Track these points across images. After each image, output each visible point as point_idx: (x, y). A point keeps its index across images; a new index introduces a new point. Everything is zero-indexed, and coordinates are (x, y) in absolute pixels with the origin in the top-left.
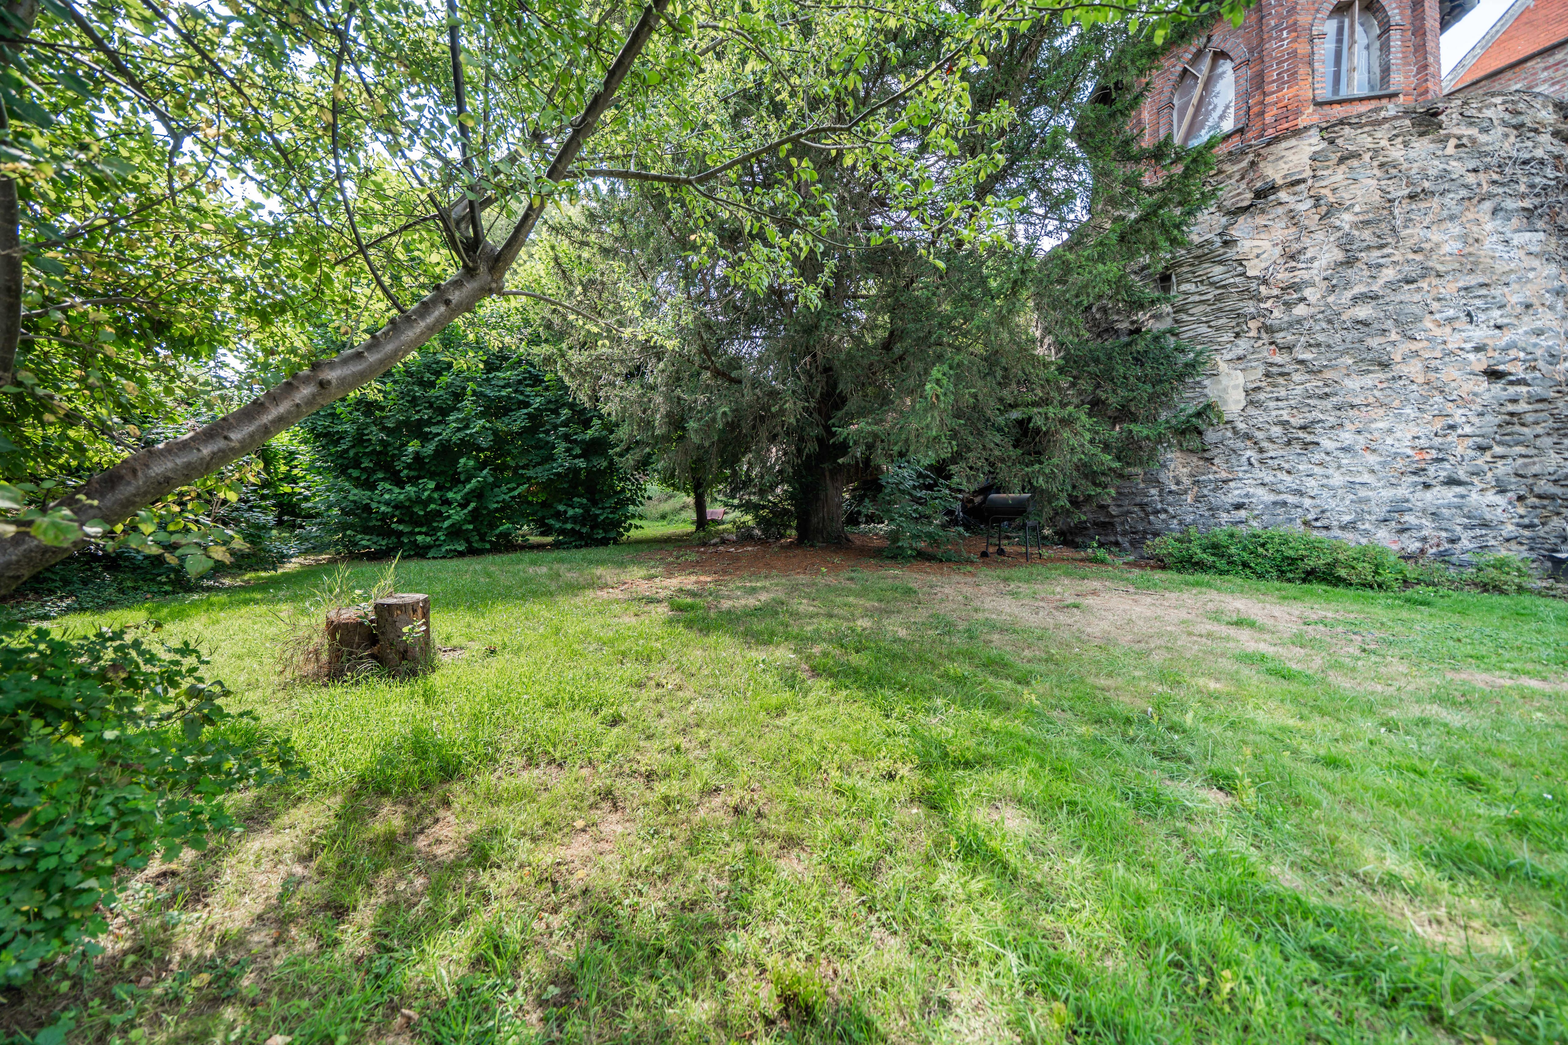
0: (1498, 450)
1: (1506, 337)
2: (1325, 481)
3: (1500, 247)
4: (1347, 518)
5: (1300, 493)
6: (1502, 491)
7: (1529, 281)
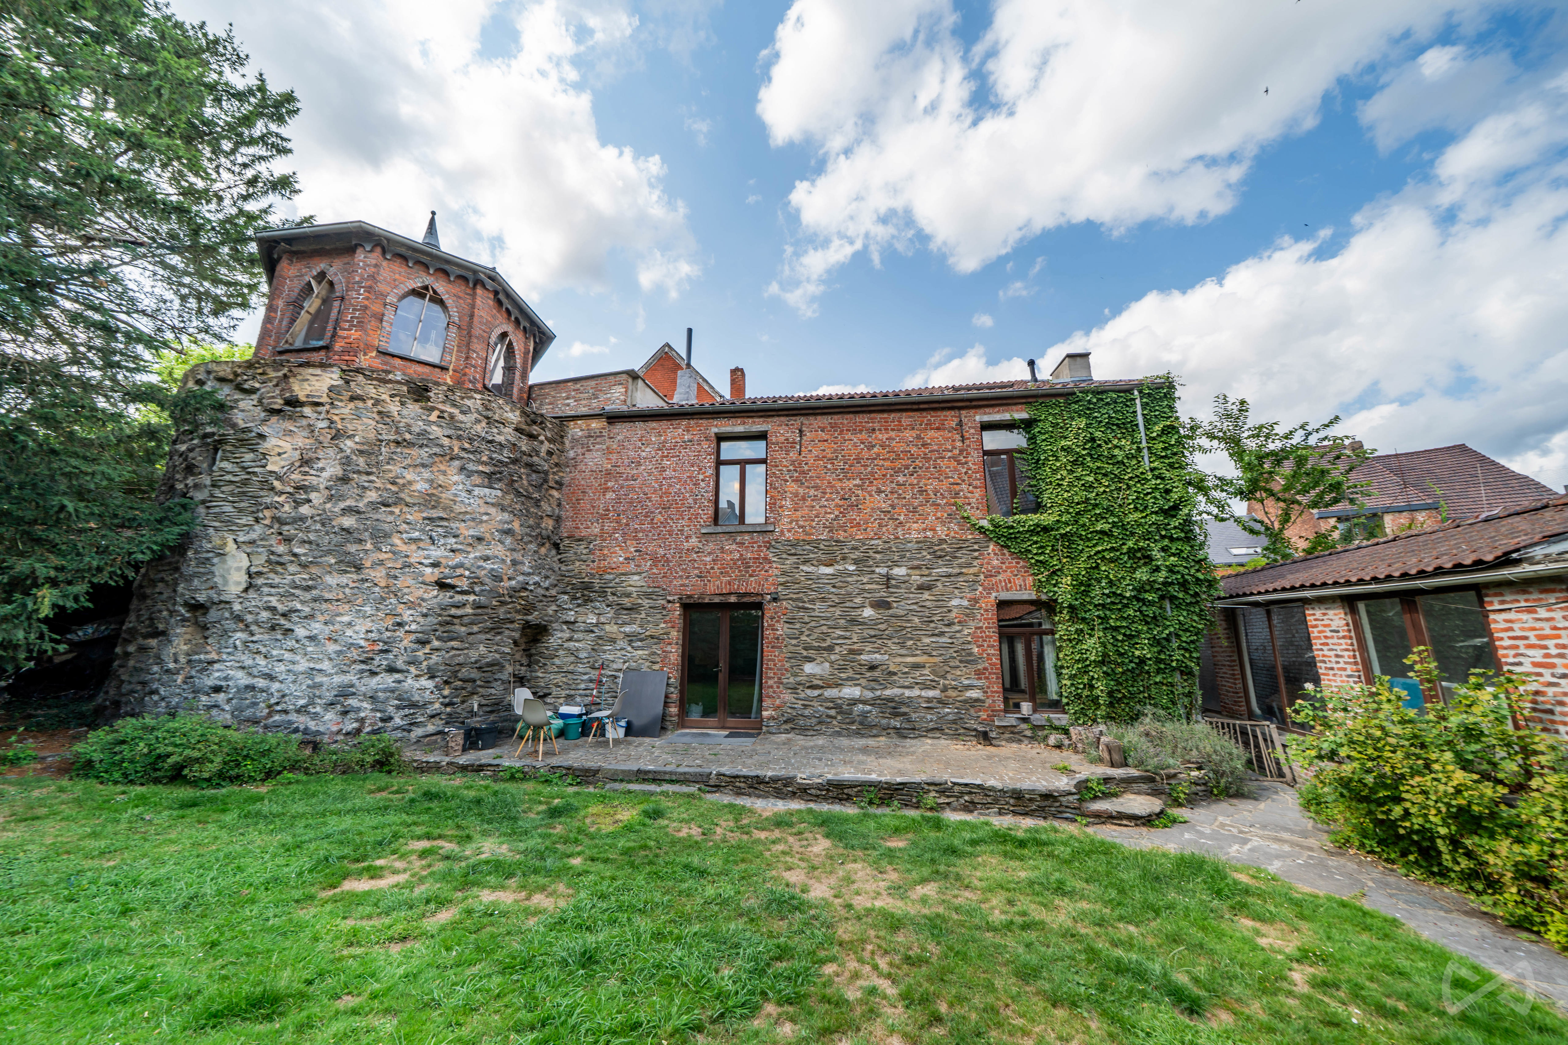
0: (436, 644)
1: (458, 559)
2: (291, 667)
3: (464, 494)
4: (302, 702)
5: (271, 677)
6: (432, 677)
7: (481, 522)
